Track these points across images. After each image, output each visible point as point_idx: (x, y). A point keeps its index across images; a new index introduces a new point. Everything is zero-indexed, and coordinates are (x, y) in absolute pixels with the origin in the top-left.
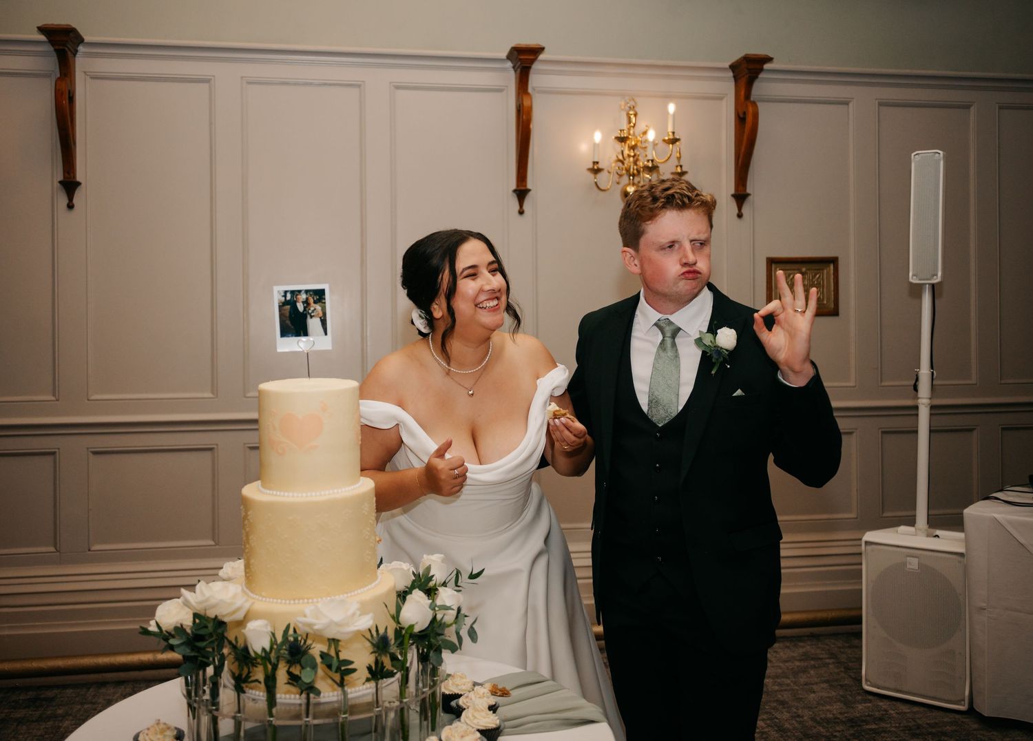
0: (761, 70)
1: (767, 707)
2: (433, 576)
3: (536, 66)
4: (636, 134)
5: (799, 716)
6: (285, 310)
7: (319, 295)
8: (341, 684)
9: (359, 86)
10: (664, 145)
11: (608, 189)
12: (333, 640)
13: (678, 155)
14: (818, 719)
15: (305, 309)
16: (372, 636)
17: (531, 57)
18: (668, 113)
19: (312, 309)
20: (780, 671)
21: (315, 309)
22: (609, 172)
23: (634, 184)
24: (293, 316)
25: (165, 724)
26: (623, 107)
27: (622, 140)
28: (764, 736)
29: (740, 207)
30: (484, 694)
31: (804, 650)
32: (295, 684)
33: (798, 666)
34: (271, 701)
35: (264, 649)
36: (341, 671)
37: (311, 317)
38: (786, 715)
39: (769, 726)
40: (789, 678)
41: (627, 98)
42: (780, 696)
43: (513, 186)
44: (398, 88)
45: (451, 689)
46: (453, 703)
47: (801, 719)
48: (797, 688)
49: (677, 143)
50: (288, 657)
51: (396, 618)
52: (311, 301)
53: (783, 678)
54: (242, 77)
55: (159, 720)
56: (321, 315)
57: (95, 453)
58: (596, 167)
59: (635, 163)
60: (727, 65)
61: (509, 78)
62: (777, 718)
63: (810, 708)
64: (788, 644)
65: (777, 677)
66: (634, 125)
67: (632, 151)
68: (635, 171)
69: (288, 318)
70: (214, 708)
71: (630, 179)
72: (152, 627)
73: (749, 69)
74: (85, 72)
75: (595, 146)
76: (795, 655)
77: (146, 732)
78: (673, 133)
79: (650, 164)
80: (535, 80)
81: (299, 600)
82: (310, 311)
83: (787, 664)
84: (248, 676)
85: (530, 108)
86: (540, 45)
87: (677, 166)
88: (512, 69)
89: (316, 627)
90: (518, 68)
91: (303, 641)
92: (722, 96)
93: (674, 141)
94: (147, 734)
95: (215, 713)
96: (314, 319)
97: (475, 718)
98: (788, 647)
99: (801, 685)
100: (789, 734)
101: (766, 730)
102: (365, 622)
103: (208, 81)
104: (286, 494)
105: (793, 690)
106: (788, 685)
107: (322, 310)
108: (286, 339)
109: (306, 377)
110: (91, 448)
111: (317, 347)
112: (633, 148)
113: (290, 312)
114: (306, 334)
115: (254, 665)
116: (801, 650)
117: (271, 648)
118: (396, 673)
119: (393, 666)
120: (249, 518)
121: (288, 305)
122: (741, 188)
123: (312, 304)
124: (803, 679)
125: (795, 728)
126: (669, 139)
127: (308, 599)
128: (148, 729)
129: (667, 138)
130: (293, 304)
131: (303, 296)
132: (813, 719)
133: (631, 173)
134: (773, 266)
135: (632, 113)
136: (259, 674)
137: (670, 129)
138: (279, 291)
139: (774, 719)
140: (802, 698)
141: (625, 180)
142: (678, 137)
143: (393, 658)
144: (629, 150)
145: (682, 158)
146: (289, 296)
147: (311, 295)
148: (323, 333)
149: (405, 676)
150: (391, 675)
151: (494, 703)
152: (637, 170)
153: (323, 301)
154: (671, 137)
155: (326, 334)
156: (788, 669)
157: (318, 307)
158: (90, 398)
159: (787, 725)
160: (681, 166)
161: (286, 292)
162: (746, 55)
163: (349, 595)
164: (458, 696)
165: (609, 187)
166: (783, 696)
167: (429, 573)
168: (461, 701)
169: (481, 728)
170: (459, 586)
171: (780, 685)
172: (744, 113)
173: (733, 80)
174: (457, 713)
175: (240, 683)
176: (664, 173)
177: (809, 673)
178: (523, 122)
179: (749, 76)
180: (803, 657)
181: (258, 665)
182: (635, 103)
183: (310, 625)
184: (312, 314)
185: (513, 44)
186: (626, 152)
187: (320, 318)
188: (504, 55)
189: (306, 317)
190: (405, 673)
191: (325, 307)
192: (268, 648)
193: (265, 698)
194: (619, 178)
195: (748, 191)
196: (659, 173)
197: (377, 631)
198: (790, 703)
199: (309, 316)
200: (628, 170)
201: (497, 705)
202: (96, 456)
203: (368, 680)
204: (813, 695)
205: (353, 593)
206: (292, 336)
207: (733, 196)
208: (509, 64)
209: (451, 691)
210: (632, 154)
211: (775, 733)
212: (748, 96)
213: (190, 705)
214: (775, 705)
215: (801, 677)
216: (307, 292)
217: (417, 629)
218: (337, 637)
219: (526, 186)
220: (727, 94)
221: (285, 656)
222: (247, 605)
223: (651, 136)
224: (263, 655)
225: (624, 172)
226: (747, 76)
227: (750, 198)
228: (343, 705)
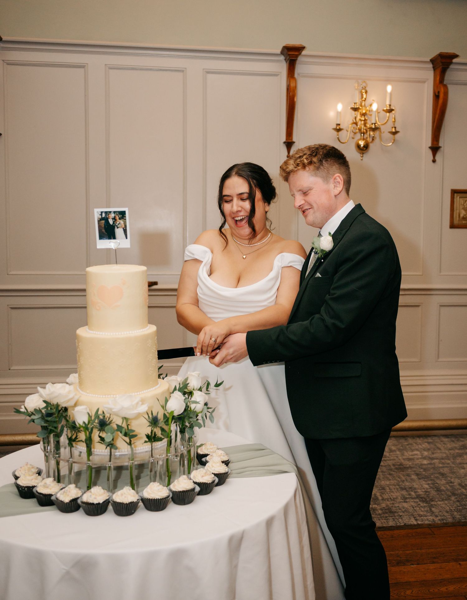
0: (451, 63)
1: (432, 477)
2: (188, 384)
3: (300, 59)
4: (366, 105)
5: (451, 482)
6: (101, 223)
7: (122, 214)
8: (130, 444)
9: (183, 71)
10: (384, 113)
11: (346, 142)
12: (125, 418)
13: (393, 120)
14: (463, 484)
15: (114, 223)
16: (149, 417)
17: (296, 53)
18: (386, 91)
19: (118, 223)
20: (445, 455)
21: (120, 223)
22: (347, 131)
23: (364, 139)
24: (107, 227)
25: (31, 465)
26: (356, 88)
27: (355, 109)
28: (427, 493)
29: (434, 155)
30: (221, 454)
31: (463, 443)
32: (102, 442)
33: (457, 453)
34: (90, 452)
35: (84, 423)
36: (130, 435)
37: (118, 228)
38: (444, 482)
39: (431, 488)
40: (450, 460)
41: (360, 81)
42: (441, 470)
43: (284, 139)
44: (208, 72)
45: (204, 451)
46: (204, 459)
47: (452, 484)
48: (454, 466)
49: (393, 112)
50: (99, 427)
51: (164, 407)
52: (117, 218)
53: (446, 459)
54: (106, 65)
55: (27, 463)
56: (123, 226)
57: (12, 308)
58: (338, 128)
59: (365, 125)
60: (428, 60)
61: (282, 67)
62: (437, 483)
63: (459, 478)
64: (453, 439)
65: (442, 459)
66: (365, 99)
67: (363, 117)
68: (365, 131)
69: (104, 228)
70: (57, 456)
71: (361, 136)
72: (23, 410)
73: (442, 63)
74: (3, 60)
75: (338, 114)
76: (457, 446)
77: (20, 469)
78: (390, 105)
79: (373, 127)
80: (299, 69)
81: (108, 395)
82: (117, 224)
83: (450, 451)
84: (76, 438)
85: (296, 87)
86: (301, 45)
87: (392, 128)
88: (284, 61)
89: (113, 410)
90: (288, 60)
91: (108, 419)
92: (425, 80)
93: (390, 111)
94: (20, 471)
95: (58, 459)
96: (119, 229)
97: (213, 466)
98: (453, 441)
99: (457, 464)
100: (443, 493)
101: (429, 490)
102: (143, 408)
103: (83, 67)
104: (101, 333)
105: (451, 467)
106: (448, 464)
107: (124, 223)
108: (102, 241)
109: (115, 264)
110: (10, 305)
111: (121, 246)
112: (364, 115)
113: (105, 225)
114: (114, 238)
115: (79, 432)
116: (461, 443)
117: (89, 422)
118: (163, 439)
119: (162, 434)
120: (79, 347)
121: (103, 220)
122: (435, 143)
123: (118, 220)
124: (459, 460)
125: (447, 490)
126: (387, 109)
127: (113, 395)
128: (21, 468)
129: (385, 109)
130: (106, 219)
131: (112, 215)
132: (460, 485)
133: (362, 132)
134: (455, 195)
135: (364, 91)
136: (82, 436)
137: (388, 103)
138: (97, 212)
139: (435, 484)
140: (456, 472)
141: (358, 136)
142: (393, 108)
143: (163, 430)
144: (361, 116)
145: (396, 122)
146: (104, 215)
147: (117, 215)
148: (126, 238)
149: (169, 441)
150: (160, 439)
151: (227, 460)
152: (366, 130)
153: (125, 218)
154: (388, 108)
155: (127, 238)
156: (450, 454)
157: (122, 222)
158: (9, 274)
159: (443, 488)
160: (395, 128)
161: (102, 212)
162: (441, 53)
163: (138, 393)
164: (206, 455)
165: (346, 141)
166: (444, 470)
167: (186, 382)
168: (208, 458)
169: (216, 472)
170: (208, 391)
171: (443, 463)
172: (439, 92)
173: (432, 69)
174: (204, 464)
175: (72, 441)
176: (384, 132)
177: (463, 457)
178: (290, 97)
179: (443, 68)
180: (462, 447)
181: (82, 432)
182: (366, 84)
183: (111, 409)
184: (118, 226)
185: (284, 45)
186: (359, 117)
187: (123, 228)
188: (279, 51)
189: (115, 228)
190: (169, 439)
191: (126, 221)
192: (87, 422)
193: (85, 451)
194: (354, 135)
195: (440, 145)
196: (381, 132)
197: (152, 414)
198: (447, 474)
199: (116, 227)
200: (360, 130)
201: (229, 461)
202: (13, 310)
203: (146, 442)
204: (463, 470)
205: (140, 393)
206: (106, 239)
207: (430, 148)
208: (282, 58)
209: (203, 452)
210: (364, 119)
211: (434, 492)
212: (442, 81)
213: (45, 455)
214: (438, 475)
215: (458, 460)
216: (115, 212)
217: (176, 414)
218: (127, 416)
219: (292, 139)
220: (428, 79)
221: (97, 427)
222: (76, 397)
223: (375, 107)
224: (84, 425)
225: (357, 131)
226: (441, 67)
227: (442, 149)
228: (131, 456)
